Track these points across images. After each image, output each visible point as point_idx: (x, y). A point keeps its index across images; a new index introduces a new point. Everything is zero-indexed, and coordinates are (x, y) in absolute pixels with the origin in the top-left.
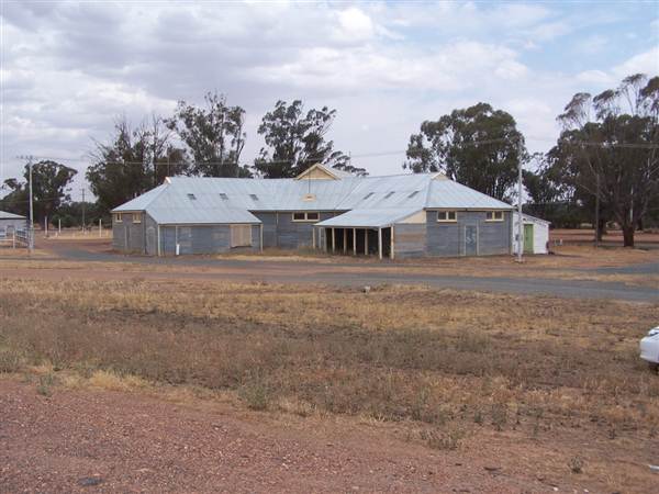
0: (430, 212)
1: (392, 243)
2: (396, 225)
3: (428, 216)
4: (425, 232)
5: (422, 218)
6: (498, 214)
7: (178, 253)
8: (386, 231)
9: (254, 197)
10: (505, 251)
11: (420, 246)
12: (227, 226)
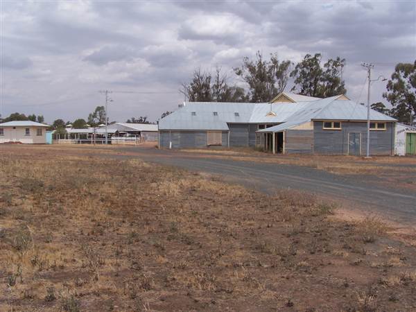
0: (317, 122)
1: (284, 143)
2: (287, 131)
3: (314, 125)
4: (312, 137)
5: (309, 127)
6: (381, 124)
7: (170, 147)
8: (279, 135)
9: (237, 114)
10: (388, 152)
11: (308, 146)
12: (205, 132)
